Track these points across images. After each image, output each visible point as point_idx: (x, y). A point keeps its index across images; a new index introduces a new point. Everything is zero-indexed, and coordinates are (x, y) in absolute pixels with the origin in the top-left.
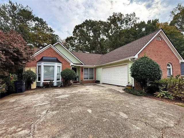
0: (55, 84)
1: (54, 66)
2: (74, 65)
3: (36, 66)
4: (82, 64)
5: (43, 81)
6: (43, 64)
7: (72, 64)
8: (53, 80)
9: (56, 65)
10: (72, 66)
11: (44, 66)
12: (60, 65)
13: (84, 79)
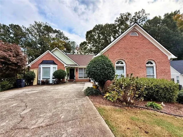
0: (51, 82)
1: (50, 68)
2: (67, 66)
3: (38, 68)
4: (77, 65)
5: (42, 80)
6: (42, 66)
7: (65, 65)
8: (49, 79)
9: (52, 66)
10: (66, 67)
11: (43, 68)
12: (56, 66)
13: (79, 78)
